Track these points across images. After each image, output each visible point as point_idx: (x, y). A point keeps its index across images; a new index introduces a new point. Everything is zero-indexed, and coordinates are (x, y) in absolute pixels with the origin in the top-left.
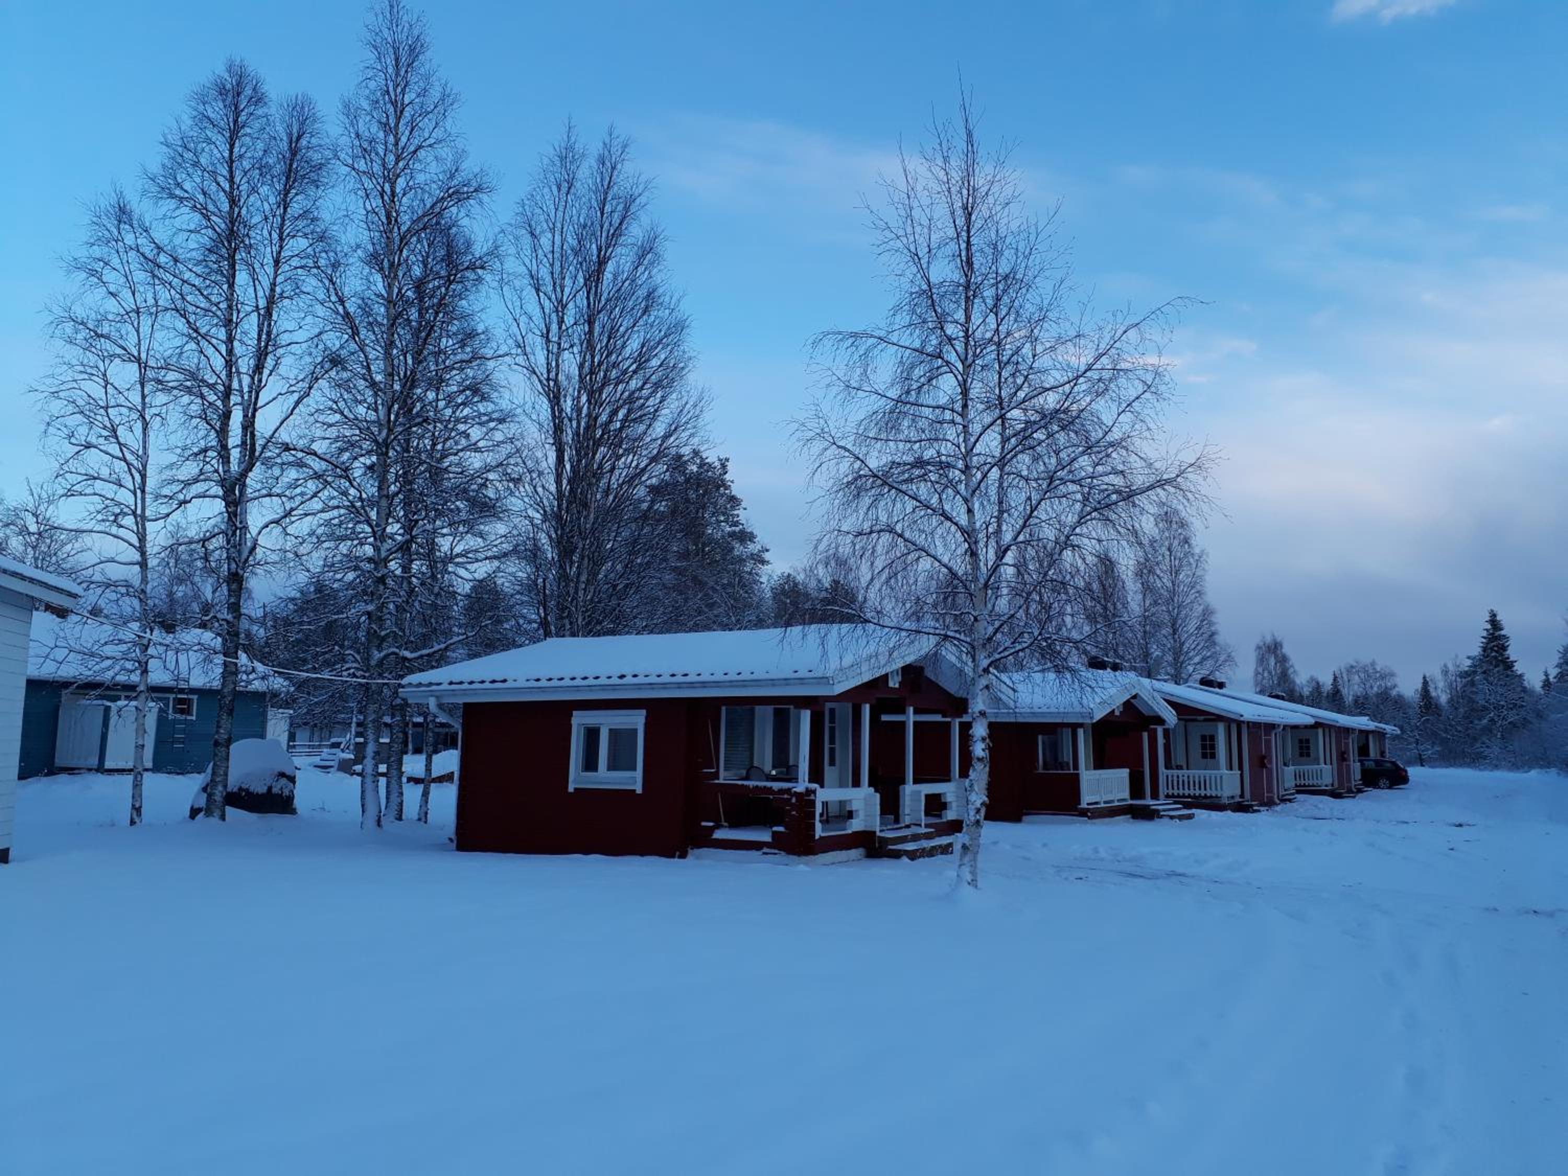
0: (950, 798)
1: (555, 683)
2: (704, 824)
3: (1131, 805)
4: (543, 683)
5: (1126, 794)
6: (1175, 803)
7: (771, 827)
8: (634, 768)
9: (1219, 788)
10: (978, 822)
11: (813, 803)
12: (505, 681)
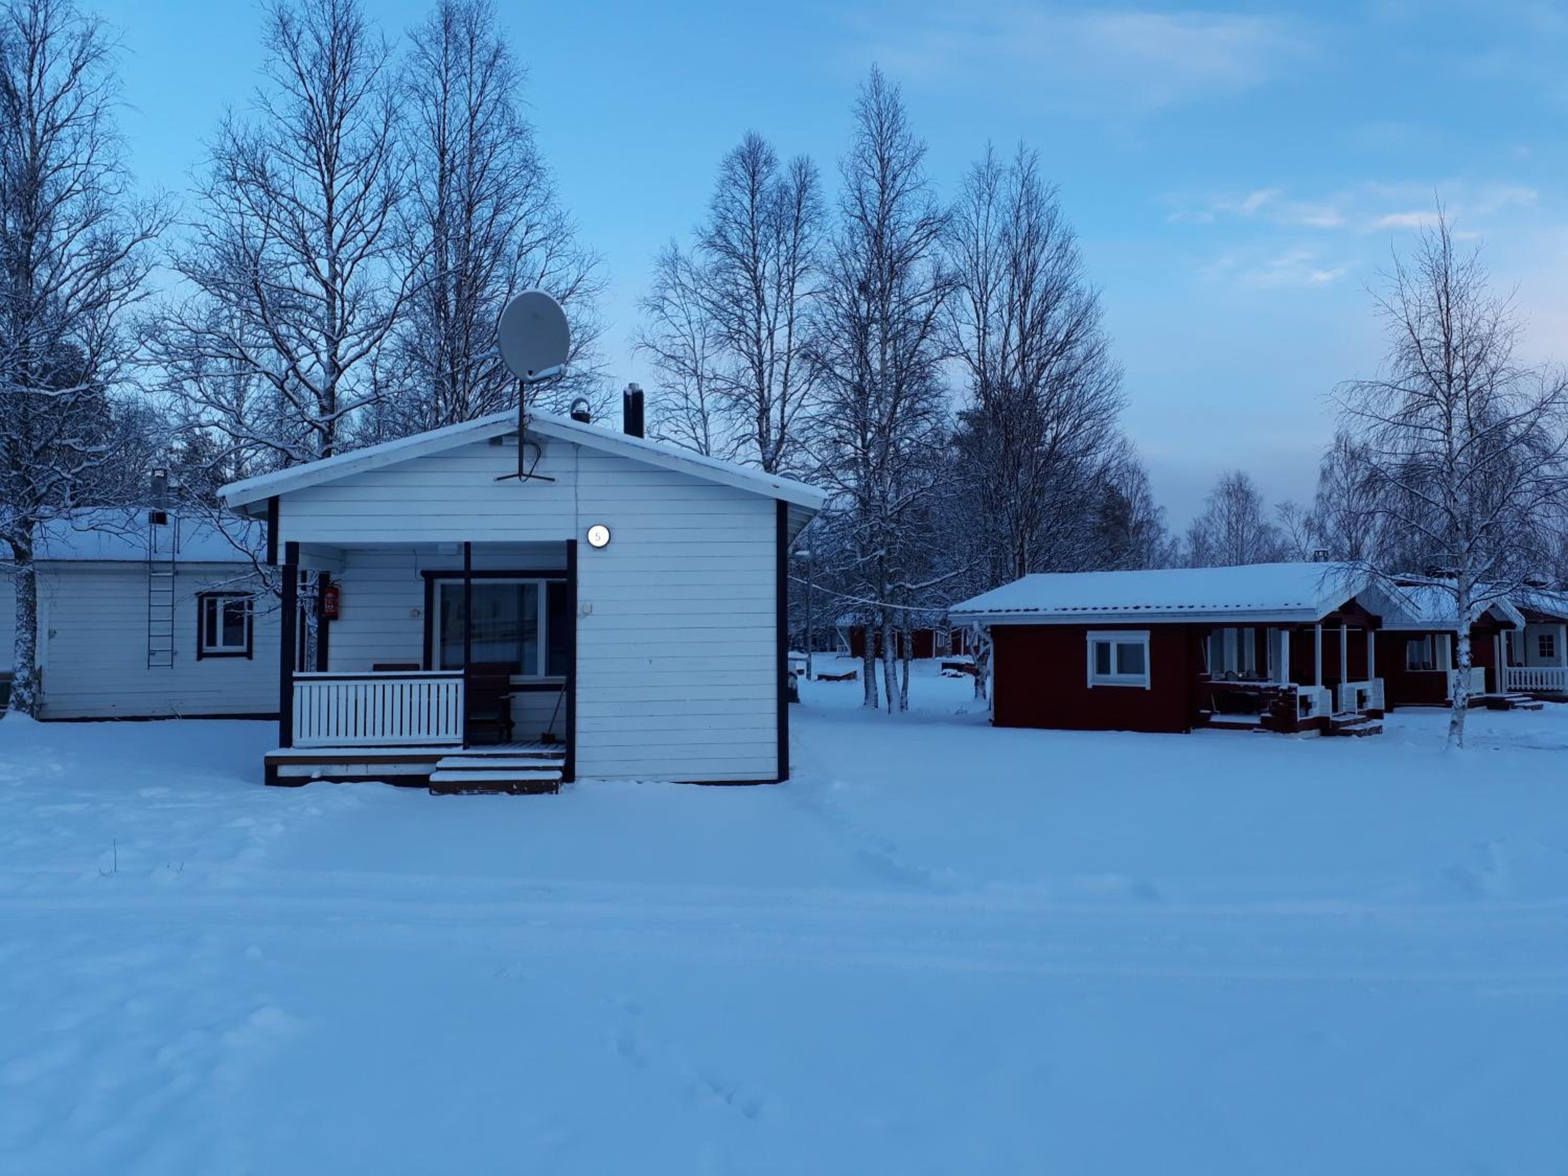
0: (1369, 693)
1: (1079, 612)
2: (1203, 711)
3: (1487, 698)
4: (1069, 612)
5: (1482, 689)
6: (1524, 696)
7: (1260, 713)
8: (1143, 672)
9: (1561, 682)
10: (1464, 707)
11: (1295, 696)
12: (1036, 610)
